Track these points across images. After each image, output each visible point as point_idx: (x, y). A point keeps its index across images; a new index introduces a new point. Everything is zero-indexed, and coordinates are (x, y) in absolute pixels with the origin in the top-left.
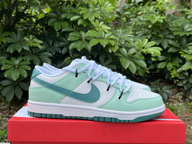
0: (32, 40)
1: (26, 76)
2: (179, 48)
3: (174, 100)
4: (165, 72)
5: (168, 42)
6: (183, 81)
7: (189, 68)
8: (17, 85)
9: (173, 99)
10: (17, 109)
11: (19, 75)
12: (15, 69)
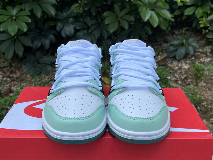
1: (25, 30)
3: (201, 55)
4: (193, 19)
8: (17, 40)
9: (200, 52)
10: (19, 66)
11: (17, 28)
12: (12, 20)
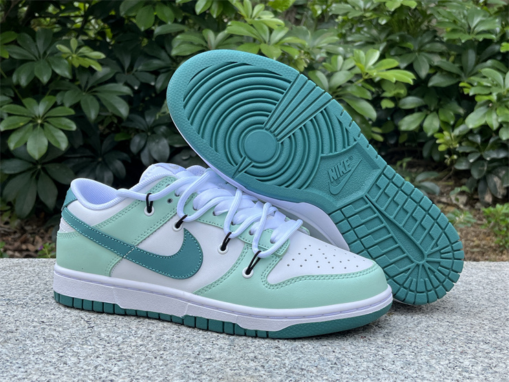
0: (76, 51)
2: (458, 76)
3: (446, 208)
4: (422, 141)
5: (429, 61)
6: (469, 155)
7: (482, 122)
8: (42, 172)
9: (444, 203)
10: (42, 231)
11: (46, 143)
12: (35, 127)
